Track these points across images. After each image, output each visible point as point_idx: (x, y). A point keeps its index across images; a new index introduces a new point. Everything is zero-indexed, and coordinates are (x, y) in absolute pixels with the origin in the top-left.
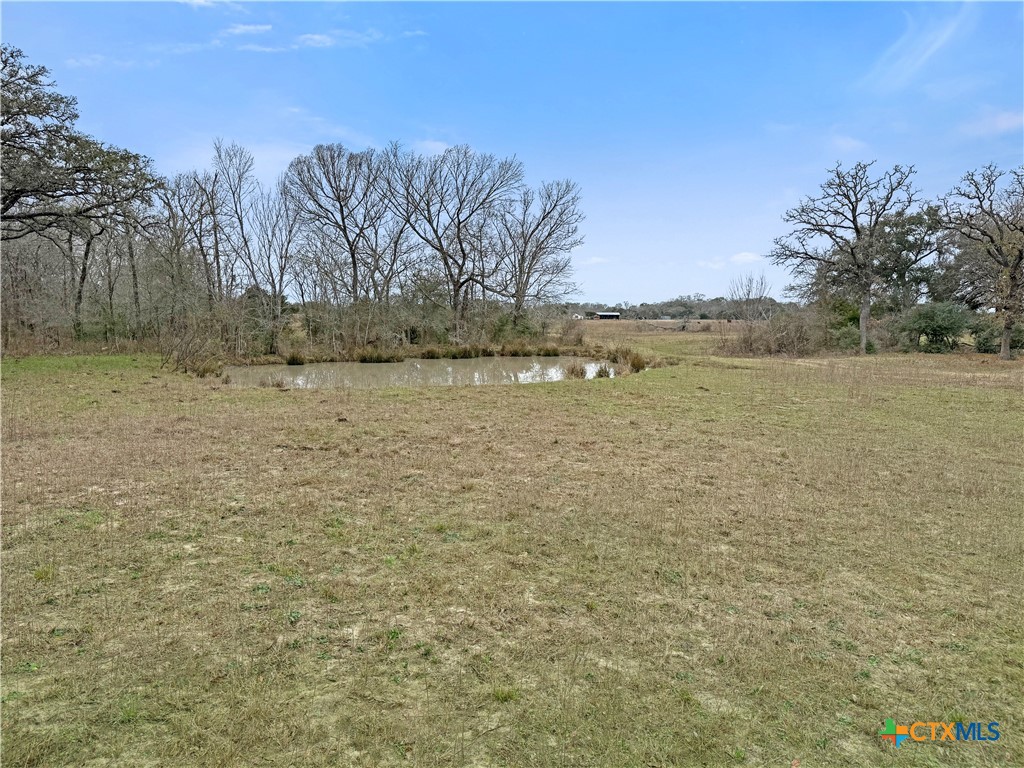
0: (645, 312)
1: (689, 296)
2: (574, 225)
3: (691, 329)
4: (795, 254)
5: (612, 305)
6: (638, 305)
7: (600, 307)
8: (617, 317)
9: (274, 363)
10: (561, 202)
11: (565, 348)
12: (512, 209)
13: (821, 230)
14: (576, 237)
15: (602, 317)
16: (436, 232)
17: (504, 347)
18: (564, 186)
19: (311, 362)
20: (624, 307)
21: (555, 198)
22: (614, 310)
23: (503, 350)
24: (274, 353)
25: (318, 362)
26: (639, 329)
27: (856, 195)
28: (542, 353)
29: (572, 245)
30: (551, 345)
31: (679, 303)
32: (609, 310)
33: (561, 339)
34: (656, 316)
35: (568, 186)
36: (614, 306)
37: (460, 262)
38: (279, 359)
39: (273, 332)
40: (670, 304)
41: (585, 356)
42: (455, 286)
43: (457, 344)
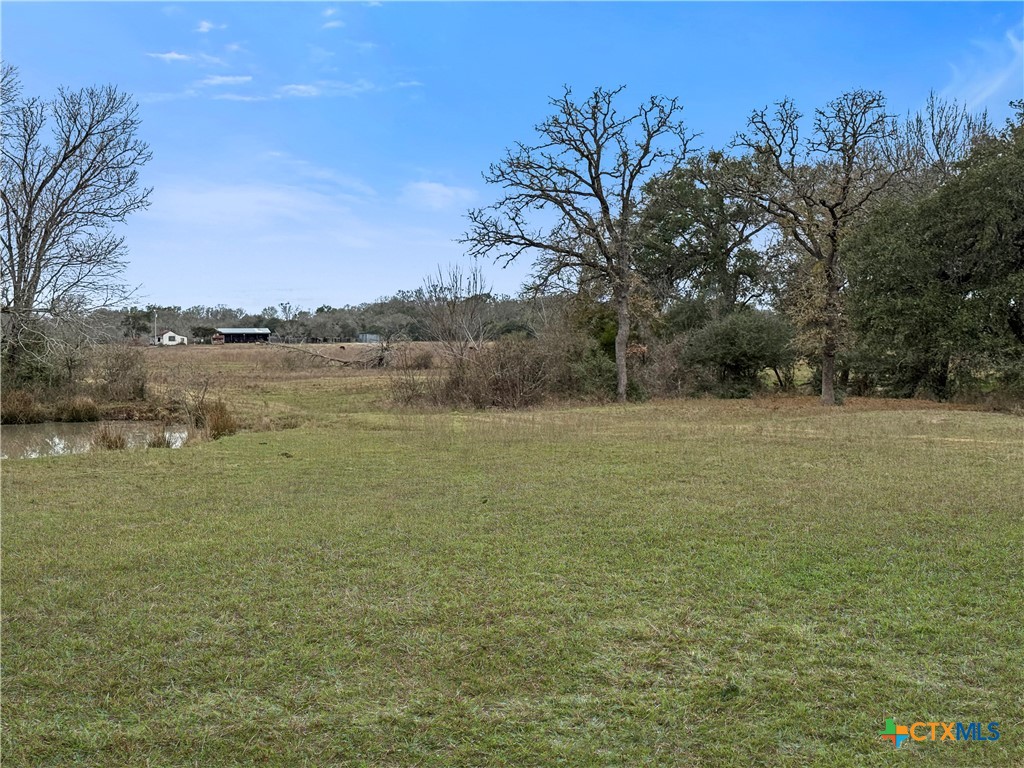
0: (324, 325)
1: (419, 291)
2: (131, 169)
3: (394, 363)
4: (507, 239)
5: (253, 310)
6: (313, 311)
7: (226, 316)
8: (264, 337)
10: (100, 127)
11: (112, 405)
13: (548, 198)
14: (135, 192)
15: (231, 338)
18: (104, 100)
20: (281, 315)
21: (88, 121)
22: (258, 321)
26: (290, 364)
27: (597, 142)
28: (64, 416)
29: (126, 209)
30: (83, 401)
31: (398, 305)
32: (250, 321)
33: (104, 389)
34: (348, 335)
35: (111, 99)
36: (259, 312)
40: (380, 309)
41: (148, 419)
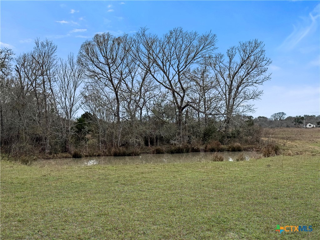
9: (66, 157)
12: (222, 60)
14: (266, 74)
16: (168, 77)
17: (206, 146)
19: (86, 156)
23: (206, 148)
24: (67, 152)
25: (90, 156)
28: (230, 149)
30: (237, 145)
35: (256, 43)
37: (182, 95)
38: (69, 155)
39: (66, 140)
42: (179, 109)
43: (175, 144)
